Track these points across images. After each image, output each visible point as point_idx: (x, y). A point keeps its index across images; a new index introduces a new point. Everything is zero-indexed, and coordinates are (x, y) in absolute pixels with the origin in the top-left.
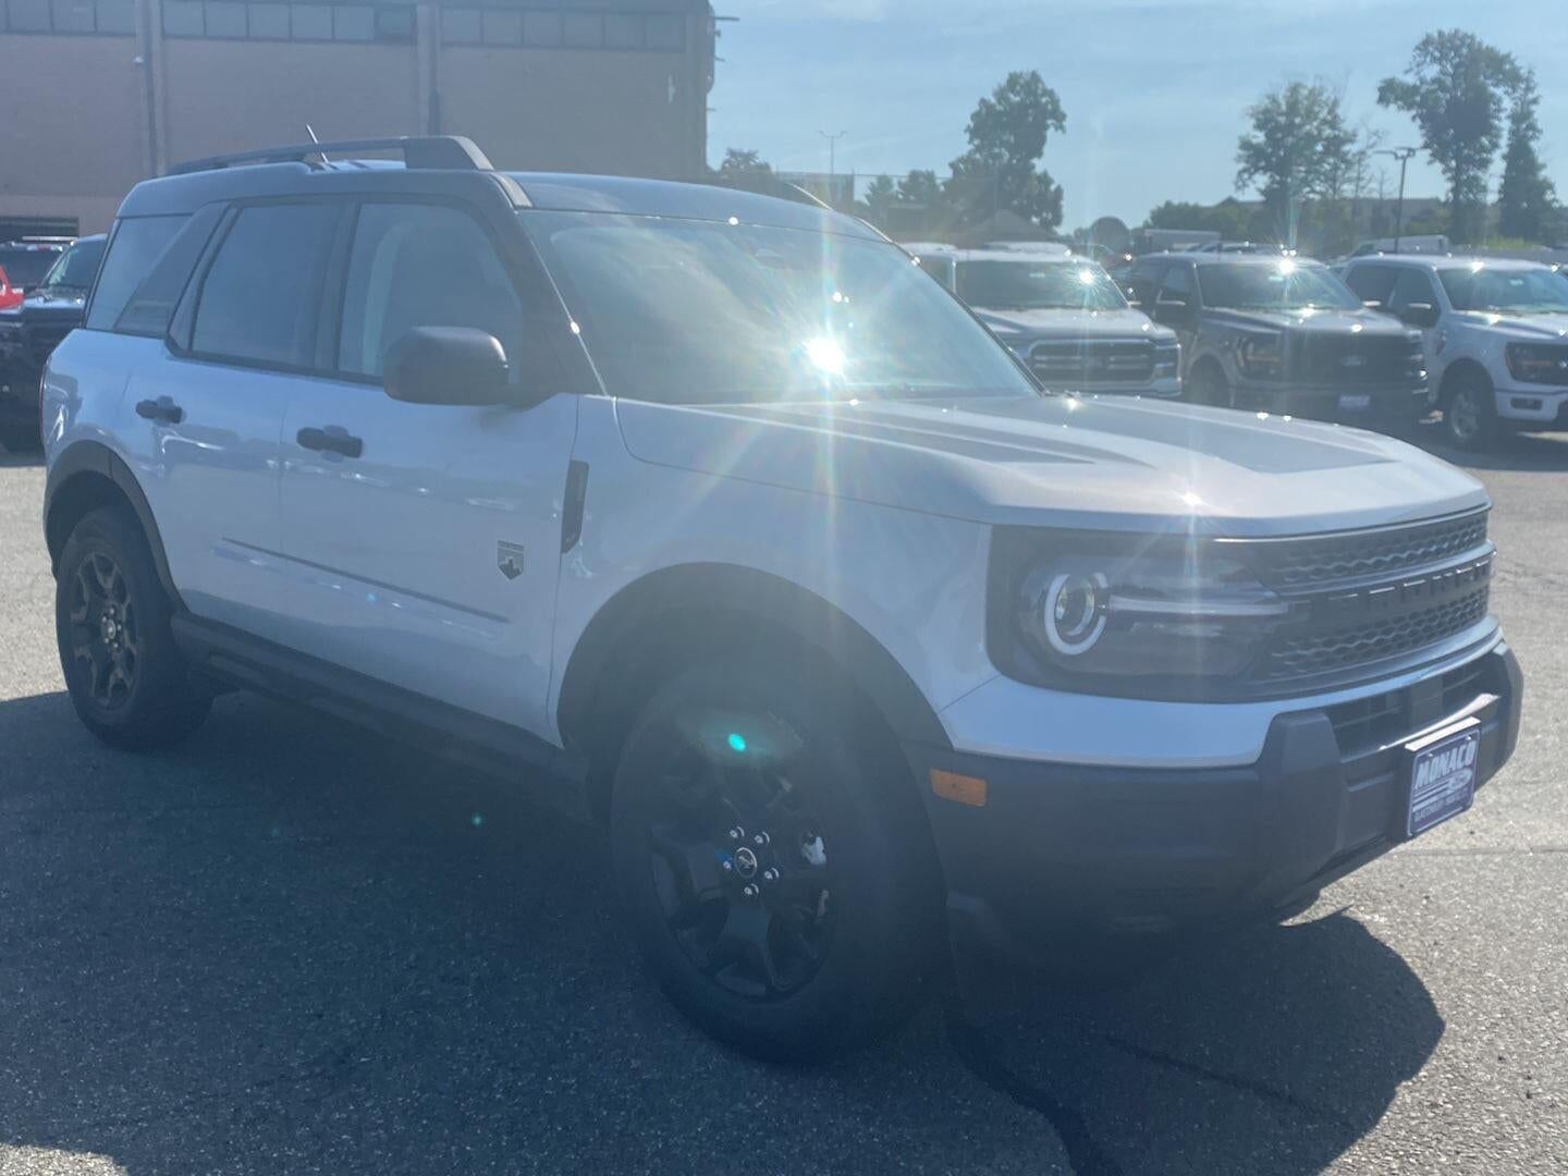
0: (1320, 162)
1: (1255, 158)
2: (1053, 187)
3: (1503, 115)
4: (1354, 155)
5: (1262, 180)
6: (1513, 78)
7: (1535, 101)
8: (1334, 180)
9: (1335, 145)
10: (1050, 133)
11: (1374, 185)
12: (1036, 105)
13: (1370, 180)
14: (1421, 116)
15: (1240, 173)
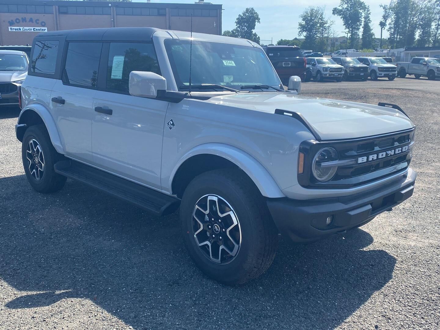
0: (319, 29)
1: (303, 28)
2: (257, 37)
3: (362, 17)
4: (327, 27)
5: (305, 34)
6: (364, 8)
7: (370, 14)
8: (322, 33)
9: (322, 24)
10: (256, 23)
11: (332, 34)
12: (253, 16)
13: (331, 34)
14: (343, 17)
15: (299, 32)
